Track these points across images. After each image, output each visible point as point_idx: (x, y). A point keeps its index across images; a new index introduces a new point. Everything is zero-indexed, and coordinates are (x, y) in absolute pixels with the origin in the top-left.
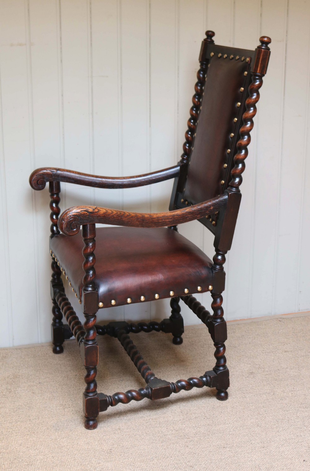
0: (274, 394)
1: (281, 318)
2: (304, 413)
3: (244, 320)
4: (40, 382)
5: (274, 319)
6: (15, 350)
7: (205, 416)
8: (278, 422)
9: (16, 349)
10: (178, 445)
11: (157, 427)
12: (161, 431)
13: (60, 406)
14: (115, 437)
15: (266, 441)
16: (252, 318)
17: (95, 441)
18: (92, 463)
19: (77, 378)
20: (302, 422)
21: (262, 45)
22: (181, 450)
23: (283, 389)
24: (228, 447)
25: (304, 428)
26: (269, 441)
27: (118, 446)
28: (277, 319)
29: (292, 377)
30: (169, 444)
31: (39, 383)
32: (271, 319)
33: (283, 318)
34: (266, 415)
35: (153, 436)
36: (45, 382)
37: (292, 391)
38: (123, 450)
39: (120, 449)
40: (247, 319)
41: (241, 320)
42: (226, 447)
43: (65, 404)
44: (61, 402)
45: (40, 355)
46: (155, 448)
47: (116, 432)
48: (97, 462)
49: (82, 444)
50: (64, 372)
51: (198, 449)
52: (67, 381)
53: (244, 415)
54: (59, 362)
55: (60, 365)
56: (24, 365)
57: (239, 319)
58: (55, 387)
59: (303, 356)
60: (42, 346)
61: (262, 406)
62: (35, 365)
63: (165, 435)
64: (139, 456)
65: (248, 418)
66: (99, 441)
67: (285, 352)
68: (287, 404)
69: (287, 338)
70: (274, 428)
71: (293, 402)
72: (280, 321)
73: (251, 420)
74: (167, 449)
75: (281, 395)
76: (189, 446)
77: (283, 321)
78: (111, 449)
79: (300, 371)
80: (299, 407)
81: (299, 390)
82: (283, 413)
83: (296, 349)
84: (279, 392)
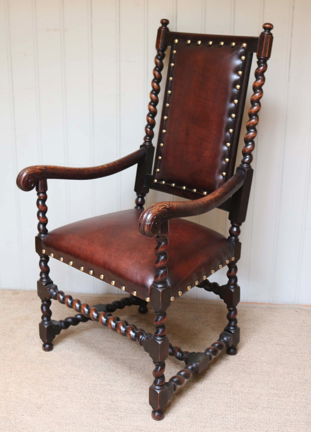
0: (231, 386)
1: (299, 309)
2: (245, 413)
3: (265, 303)
5: (292, 308)
8: (211, 416)
10: (101, 416)
11: (99, 393)
12: (99, 399)
14: (56, 393)
16: (274, 303)
17: (37, 393)
18: (18, 414)
20: (235, 423)
21: (265, 31)
22: (101, 422)
23: (245, 383)
27: (52, 403)
28: (295, 308)
29: (263, 372)
30: (95, 413)
32: (288, 308)
33: (302, 309)
37: (252, 387)
38: (52, 408)
39: (51, 406)
40: (267, 304)
46: (80, 414)
47: (61, 389)
48: (22, 414)
49: (24, 393)
51: (116, 425)
57: (259, 302)
59: (291, 353)
61: (210, 396)
63: (99, 403)
67: (276, 345)
68: (236, 400)
69: (290, 331)
70: (202, 422)
71: (243, 400)
72: (296, 311)
73: (188, 408)
74: (89, 417)
75: (237, 389)
76: (110, 420)
77: (300, 312)
78: (43, 405)
79: (275, 368)
80: (245, 406)
81: (259, 387)
82: (224, 409)
83: (290, 344)
84: (237, 386)
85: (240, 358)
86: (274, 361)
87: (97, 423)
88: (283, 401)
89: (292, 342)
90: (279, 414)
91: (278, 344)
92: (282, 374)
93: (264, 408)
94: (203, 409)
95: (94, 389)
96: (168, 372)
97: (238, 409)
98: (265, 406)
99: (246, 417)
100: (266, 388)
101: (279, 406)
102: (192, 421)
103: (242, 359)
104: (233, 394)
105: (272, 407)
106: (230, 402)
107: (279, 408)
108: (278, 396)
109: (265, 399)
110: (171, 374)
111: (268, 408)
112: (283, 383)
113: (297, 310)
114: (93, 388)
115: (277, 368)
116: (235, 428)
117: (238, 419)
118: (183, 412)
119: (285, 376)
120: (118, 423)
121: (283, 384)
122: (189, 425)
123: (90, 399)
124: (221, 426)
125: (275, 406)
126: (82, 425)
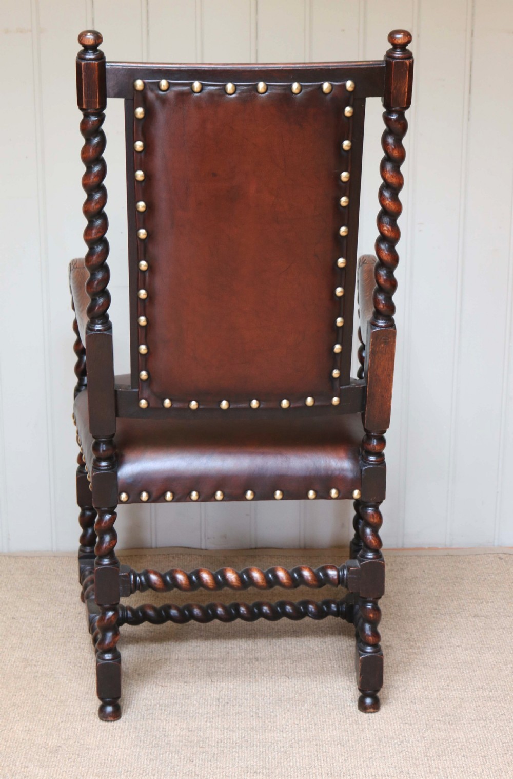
0: (404, 690)
1: (505, 554)
2: (440, 732)
3: (437, 549)
4: (15, 617)
5: (490, 554)
6: (8, 558)
7: (256, 713)
8: (380, 741)
9: (10, 557)
10: (176, 757)
11: (160, 720)
12: (163, 728)
13: (22, 662)
14: (80, 726)
15: (338, 773)
16: (454, 547)
17: (43, 728)
18: (15, 765)
19: (79, 617)
20: (426, 749)
22: (178, 766)
23: (429, 683)
24: (262, 773)
25: (422, 761)
26: (344, 773)
27: (75, 742)
28: (498, 553)
29: (458, 663)
30: (163, 752)
31: (13, 618)
32: (484, 554)
33: (510, 554)
34: (366, 725)
35: (145, 734)
36: (23, 618)
37: (443, 689)
38: (79, 751)
39: (76, 748)
40: (442, 549)
41: (430, 549)
42: (260, 773)
43: (33, 660)
44: (28, 655)
45: (43, 571)
46: (135, 755)
47: (87, 718)
48: (23, 764)
49: (17, 731)
50: (65, 605)
51: (207, 767)
52: (60, 620)
53: (327, 720)
54: (67, 587)
55: (65, 592)
56: (6, 586)
57: (426, 547)
58: (34, 629)
59: (504, 628)
60: (55, 556)
62: (24, 586)
63: (165, 736)
64: (99, 765)
65: (331, 727)
66: (49, 729)
67: (474, 617)
68: (419, 712)
69: (494, 592)
70: (366, 752)
71: (431, 710)
72: (501, 559)
73: (334, 731)
74: (153, 760)
75: (416, 693)
76: (194, 762)
77: (507, 559)
78: (60, 746)
79: (479, 655)
80: (437, 720)
81: (457, 689)
82: (401, 728)
83: (499, 613)
84: (415, 688)
85: (412, 643)
86: (475, 643)
87: (171, 768)
88: (505, 707)
89: (502, 610)
90: (502, 728)
91: (476, 616)
92: (494, 665)
93: (472, 721)
94: (363, 730)
95: (149, 714)
96: (283, 675)
97: (425, 726)
98: (473, 718)
99: (443, 737)
100: (470, 688)
101: (498, 715)
102: (347, 751)
103: (416, 644)
104: (412, 702)
105: (486, 718)
106: (408, 715)
107: (499, 719)
108: (494, 701)
109: (470, 706)
110: (288, 677)
111: (480, 720)
112: (499, 678)
113: (501, 555)
114: (148, 712)
115: (484, 655)
116: (427, 756)
117: (429, 741)
118: (326, 737)
119: (500, 667)
120: (211, 765)
121: (499, 680)
122: (343, 757)
123: (147, 731)
124: (401, 755)
125: (492, 717)
126: (144, 774)
